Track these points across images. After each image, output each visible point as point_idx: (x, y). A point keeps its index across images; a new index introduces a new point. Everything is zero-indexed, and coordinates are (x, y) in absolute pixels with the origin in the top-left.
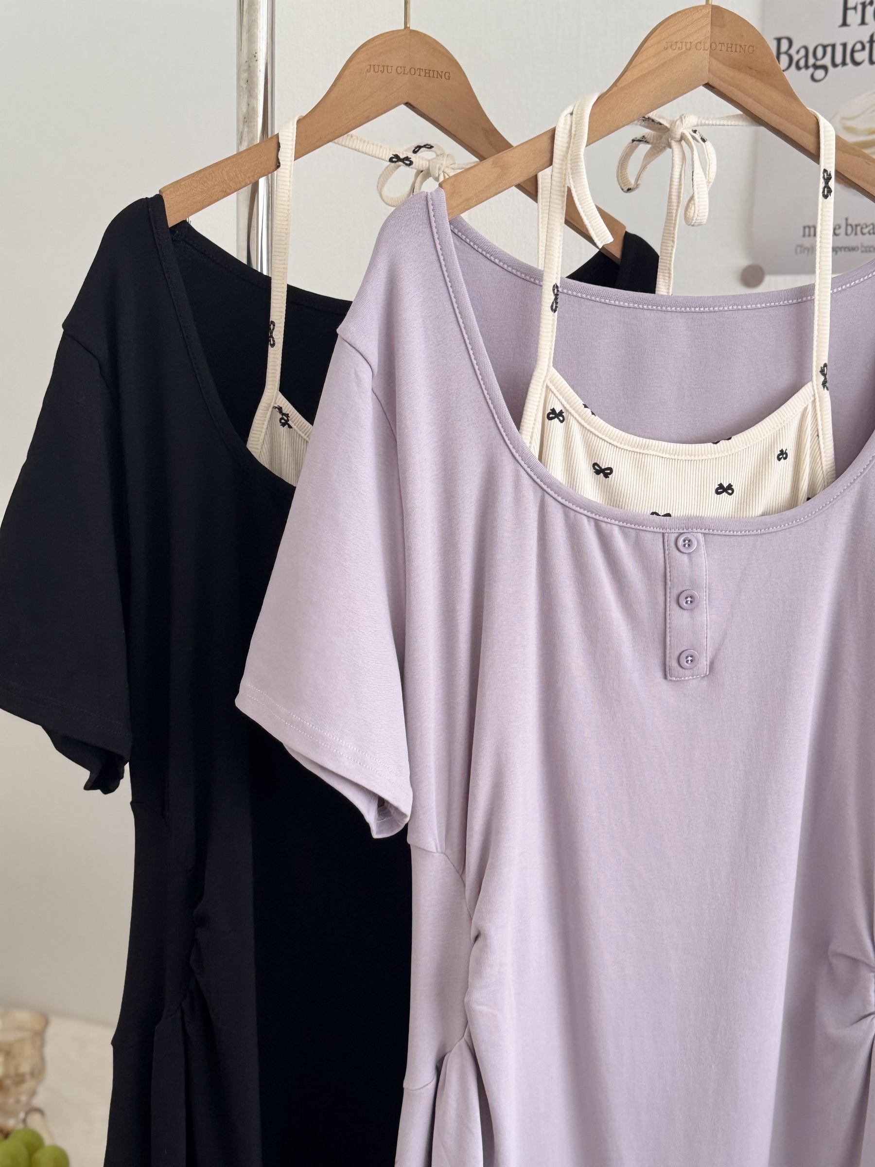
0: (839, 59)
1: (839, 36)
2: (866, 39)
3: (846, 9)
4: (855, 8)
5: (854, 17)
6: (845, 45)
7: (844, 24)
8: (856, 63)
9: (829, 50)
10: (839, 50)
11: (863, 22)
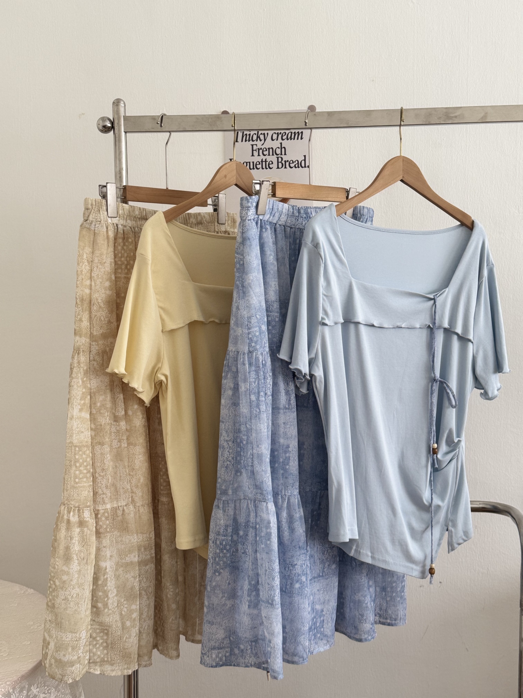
0: (252, 167)
1: (251, 159)
2: (260, 161)
3: (253, 150)
4: (256, 150)
5: (256, 153)
6: (253, 162)
7: (253, 155)
8: (258, 169)
9: (248, 164)
10: (252, 164)
11: (259, 155)
